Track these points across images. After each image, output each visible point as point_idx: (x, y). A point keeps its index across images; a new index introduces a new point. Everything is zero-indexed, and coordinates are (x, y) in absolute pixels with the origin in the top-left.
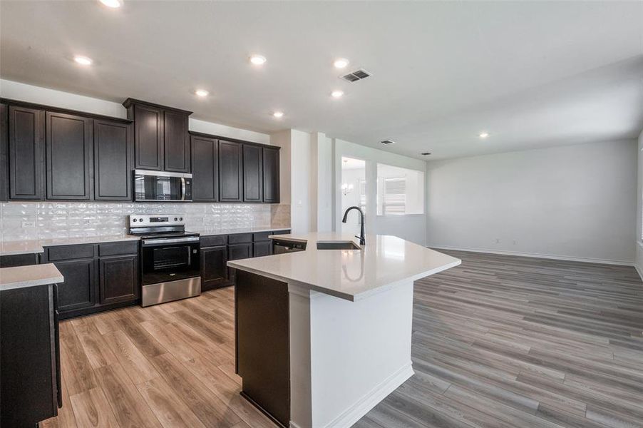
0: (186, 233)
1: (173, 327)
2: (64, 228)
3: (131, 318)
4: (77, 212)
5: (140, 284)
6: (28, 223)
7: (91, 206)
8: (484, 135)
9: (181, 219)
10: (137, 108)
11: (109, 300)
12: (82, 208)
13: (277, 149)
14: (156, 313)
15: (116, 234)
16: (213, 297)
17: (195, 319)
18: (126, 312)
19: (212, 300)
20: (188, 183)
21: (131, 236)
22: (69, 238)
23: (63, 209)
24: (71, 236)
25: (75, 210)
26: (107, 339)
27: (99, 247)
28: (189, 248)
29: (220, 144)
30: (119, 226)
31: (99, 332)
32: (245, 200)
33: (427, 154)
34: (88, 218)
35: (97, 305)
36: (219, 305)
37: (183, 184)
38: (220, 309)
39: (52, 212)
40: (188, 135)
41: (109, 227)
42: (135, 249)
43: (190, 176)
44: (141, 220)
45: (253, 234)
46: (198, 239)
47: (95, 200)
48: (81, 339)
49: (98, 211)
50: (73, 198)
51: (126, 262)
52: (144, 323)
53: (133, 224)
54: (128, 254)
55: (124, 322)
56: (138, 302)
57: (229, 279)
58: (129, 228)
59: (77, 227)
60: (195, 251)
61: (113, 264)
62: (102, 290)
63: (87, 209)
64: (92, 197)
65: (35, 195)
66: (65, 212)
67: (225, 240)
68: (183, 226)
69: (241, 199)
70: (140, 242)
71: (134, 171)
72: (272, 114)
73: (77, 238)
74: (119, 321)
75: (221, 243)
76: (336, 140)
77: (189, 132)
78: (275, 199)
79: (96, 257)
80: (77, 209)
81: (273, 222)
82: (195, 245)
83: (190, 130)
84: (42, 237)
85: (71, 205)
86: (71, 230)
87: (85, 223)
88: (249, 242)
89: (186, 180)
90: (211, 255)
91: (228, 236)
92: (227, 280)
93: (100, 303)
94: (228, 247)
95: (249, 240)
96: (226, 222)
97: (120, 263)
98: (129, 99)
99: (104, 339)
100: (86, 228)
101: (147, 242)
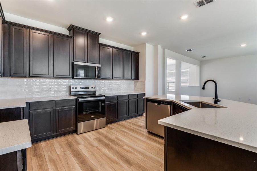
0: (97, 95)
1: (97, 149)
2: (38, 92)
3: (72, 142)
4: (45, 83)
5: (77, 122)
6: (20, 89)
7: (51, 80)
8: (243, 45)
9: (95, 88)
10: (75, 30)
11: (61, 131)
12: (47, 82)
13: (138, 53)
14: (85, 139)
15: (64, 96)
16: (112, 129)
17: (108, 144)
18: (69, 137)
19: (112, 130)
20: (99, 69)
21: (71, 96)
22: (41, 97)
23: (38, 82)
24: (42, 96)
25: (44, 82)
26: (61, 157)
27: (56, 103)
28: (100, 102)
29: (113, 50)
30: (65, 91)
31: (56, 152)
32: (124, 78)
33: (205, 57)
34: (50, 87)
35: (55, 134)
36: (117, 133)
37: (97, 70)
38: (119, 137)
39: (33, 83)
40: (98, 45)
41: (60, 91)
42: (74, 103)
43: (99, 66)
44: (76, 88)
45: (129, 95)
46: (104, 98)
47: (54, 77)
48: (47, 158)
49: (55, 83)
50: (43, 76)
51: (69, 110)
52: (80, 145)
53: (72, 90)
54: (71, 106)
55: (69, 145)
56: (75, 131)
57: (118, 118)
58: (70, 92)
59: (45, 91)
60: (103, 104)
61: (63, 111)
62: (57, 126)
63: (50, 82)
64: (52, 76)
65: (23, 74)
66: (39, 84)
67: (116, 98)
68: (95, 91)
69: (122, 78)
70: (76, 100)
71: (73, 63)
72: (140, 34)
73: (45, 97)
74: (66, 144)
75: (114, 100)
76: (165, 49)
77: (99, 43)
78: (137, 78)
79: (55, 108)
80: (45, 82)
81: (135, 89)
82: (103, 101)
83: (99, 42)
84: (27, 96)
85: (42, 80)
86: (42, 93)
87: (49, 89)
88: (127, 100)
89: (98, 67)
90: (110, 106)
91: (118, 96)
92: (117, 119)
93: (56, 133)
94: (118, 102)
95: (127, 98)
96: (114, 89)
97: (67, 110)
98: (71, 25)
99: (59, 157)
100: (49, 92)
101: (80, 100)
